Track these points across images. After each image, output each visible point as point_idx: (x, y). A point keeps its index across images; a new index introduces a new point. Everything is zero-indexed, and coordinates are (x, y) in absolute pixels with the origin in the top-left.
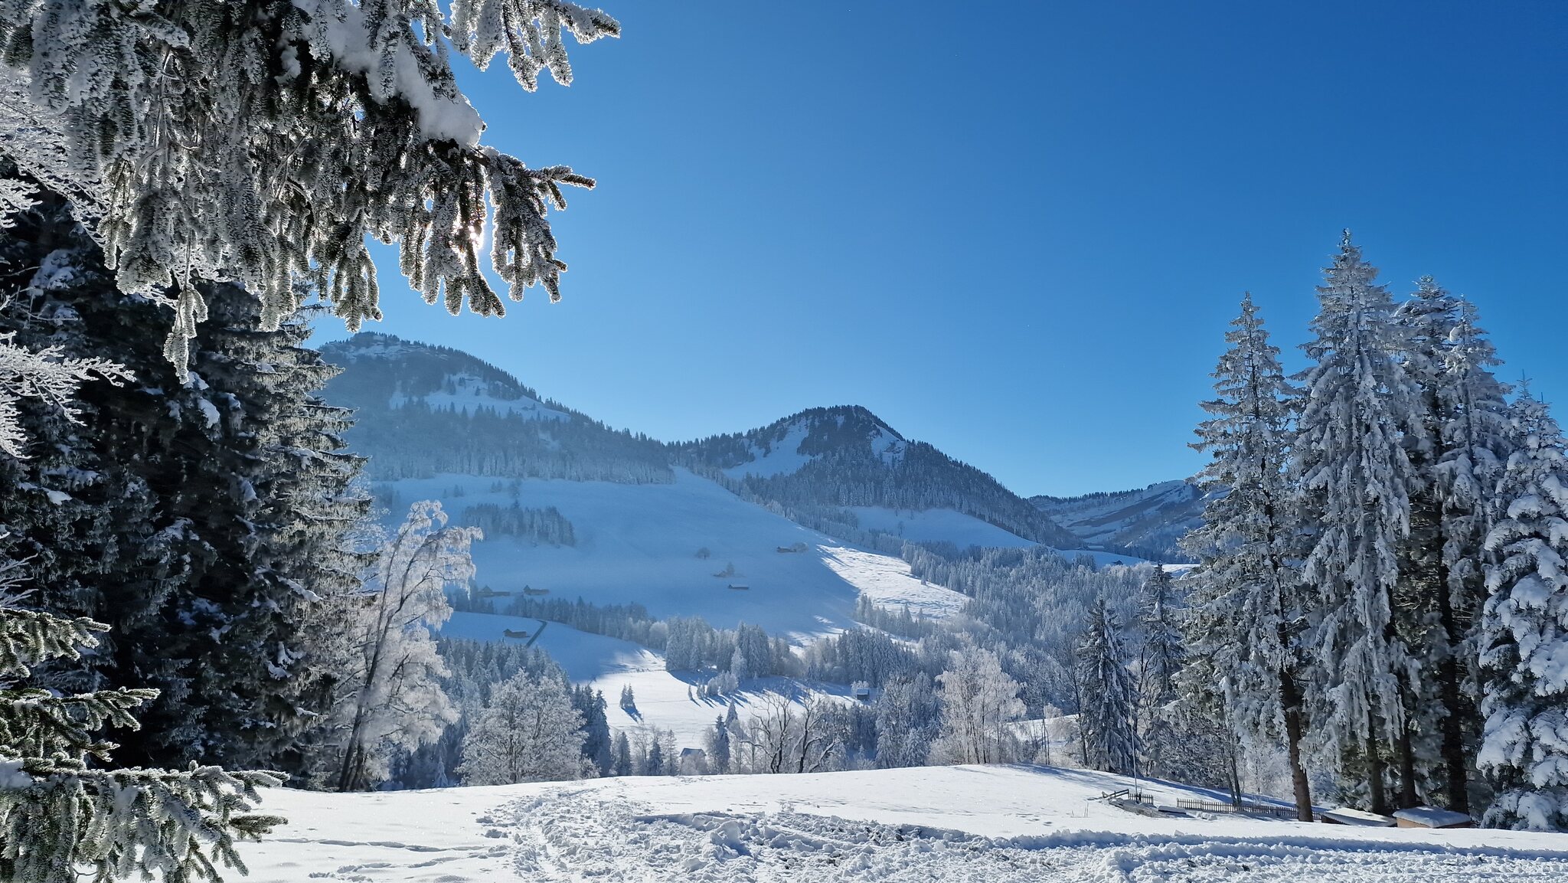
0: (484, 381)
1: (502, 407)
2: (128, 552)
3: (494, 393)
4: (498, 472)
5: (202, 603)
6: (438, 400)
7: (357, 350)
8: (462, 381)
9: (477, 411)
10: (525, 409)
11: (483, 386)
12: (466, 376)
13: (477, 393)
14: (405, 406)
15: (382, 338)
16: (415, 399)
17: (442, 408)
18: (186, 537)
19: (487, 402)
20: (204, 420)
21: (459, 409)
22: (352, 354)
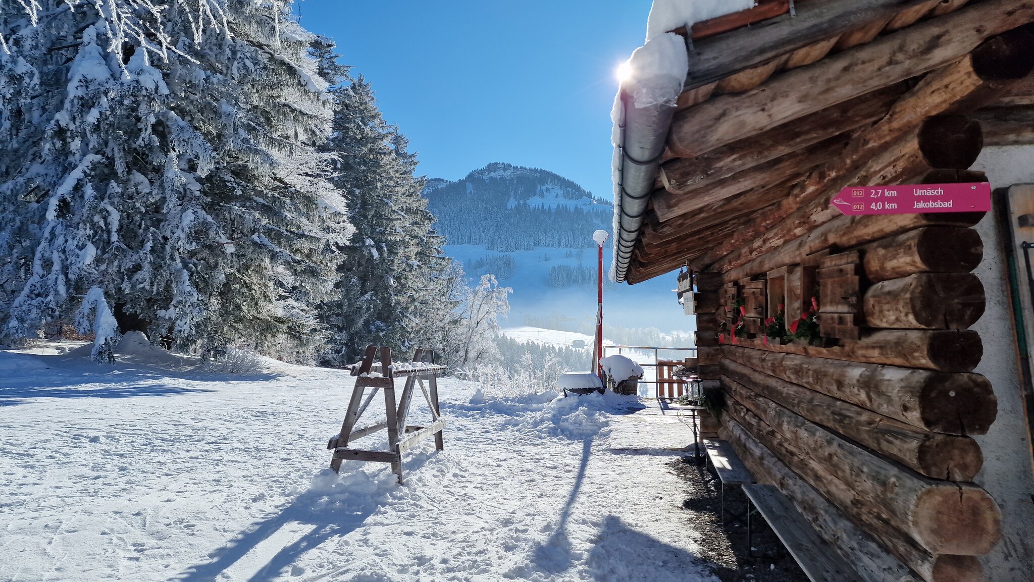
0: (561, 189)
1: (571, 204)
2: (350, 305)
3: (566, 196)
4: (569, 245)
5: (378, 323)
6: (534, 202)
7: (489, 174)
8: (548, 189)
9: (557, 208)
10: (585, 205)
11: (560, 192)
12: (550, 186)
13: (557, 197)
14: (516, 207)
15: (502, 166)
16: (521, 202)
17: (537, 207)
18: (372, 298)
19: (562, 201)
20: (373, 256)
21: (546, 207)
22: (486, 177)
